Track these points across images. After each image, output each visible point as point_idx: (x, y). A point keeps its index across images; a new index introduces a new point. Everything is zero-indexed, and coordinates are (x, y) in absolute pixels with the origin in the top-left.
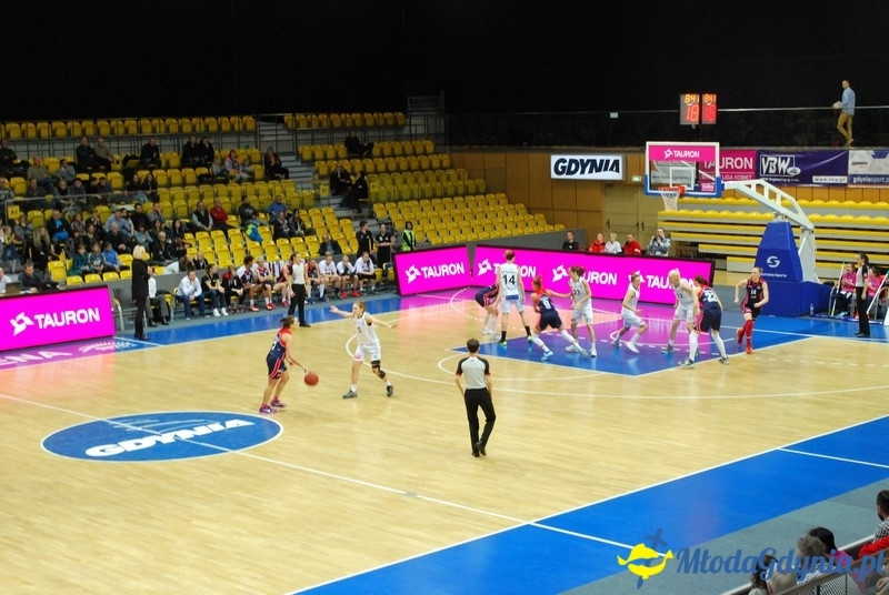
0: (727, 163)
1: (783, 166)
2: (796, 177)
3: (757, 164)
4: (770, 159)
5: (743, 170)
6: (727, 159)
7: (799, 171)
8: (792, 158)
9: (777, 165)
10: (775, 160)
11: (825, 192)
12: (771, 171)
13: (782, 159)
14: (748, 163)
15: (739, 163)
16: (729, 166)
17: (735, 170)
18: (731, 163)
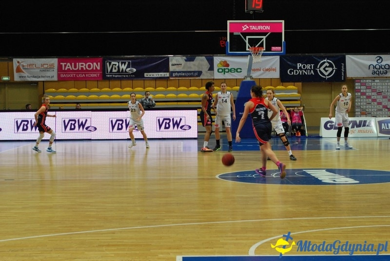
0: (80, 66)
1: (123, 67)
2: (132, 74)
3: (104, 67)
4: (113, 63)
5: (93, 70)
6: (80, 64)
7: (135, 70)
8: (129, 63)
9: (118, 67)
10: (117, 64)
11: (153, 83)
12: (114, 71)
13: (122, 63)
14: (96, 66)
15: (89, 66)
16: (82, 68)
17: (87, 70)
18: (83, 67)
